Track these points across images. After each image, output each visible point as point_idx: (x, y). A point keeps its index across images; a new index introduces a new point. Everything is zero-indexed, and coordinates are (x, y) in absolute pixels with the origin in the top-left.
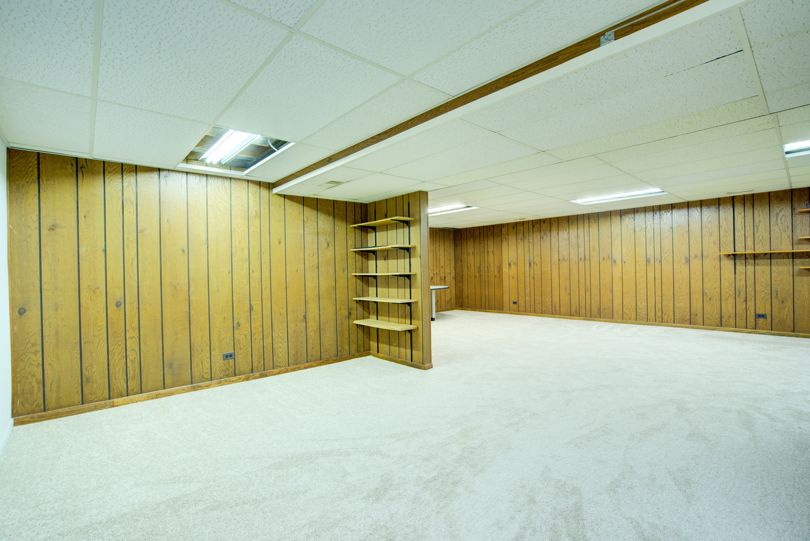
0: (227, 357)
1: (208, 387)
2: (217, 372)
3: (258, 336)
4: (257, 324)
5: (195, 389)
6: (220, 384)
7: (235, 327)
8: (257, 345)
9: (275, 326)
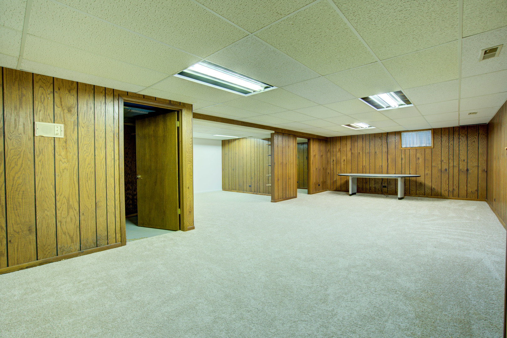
0: (250, 186)
1: (246, 193)
2: (248, 190)
3: (256, 182)
4: (256, 178)
5: (244, 192)
6: (248, 193)
7: (251, 178)
8: (256, 185)
9: (260, 180)
